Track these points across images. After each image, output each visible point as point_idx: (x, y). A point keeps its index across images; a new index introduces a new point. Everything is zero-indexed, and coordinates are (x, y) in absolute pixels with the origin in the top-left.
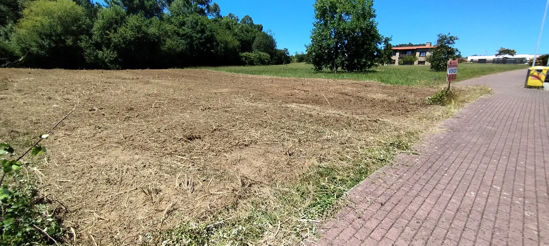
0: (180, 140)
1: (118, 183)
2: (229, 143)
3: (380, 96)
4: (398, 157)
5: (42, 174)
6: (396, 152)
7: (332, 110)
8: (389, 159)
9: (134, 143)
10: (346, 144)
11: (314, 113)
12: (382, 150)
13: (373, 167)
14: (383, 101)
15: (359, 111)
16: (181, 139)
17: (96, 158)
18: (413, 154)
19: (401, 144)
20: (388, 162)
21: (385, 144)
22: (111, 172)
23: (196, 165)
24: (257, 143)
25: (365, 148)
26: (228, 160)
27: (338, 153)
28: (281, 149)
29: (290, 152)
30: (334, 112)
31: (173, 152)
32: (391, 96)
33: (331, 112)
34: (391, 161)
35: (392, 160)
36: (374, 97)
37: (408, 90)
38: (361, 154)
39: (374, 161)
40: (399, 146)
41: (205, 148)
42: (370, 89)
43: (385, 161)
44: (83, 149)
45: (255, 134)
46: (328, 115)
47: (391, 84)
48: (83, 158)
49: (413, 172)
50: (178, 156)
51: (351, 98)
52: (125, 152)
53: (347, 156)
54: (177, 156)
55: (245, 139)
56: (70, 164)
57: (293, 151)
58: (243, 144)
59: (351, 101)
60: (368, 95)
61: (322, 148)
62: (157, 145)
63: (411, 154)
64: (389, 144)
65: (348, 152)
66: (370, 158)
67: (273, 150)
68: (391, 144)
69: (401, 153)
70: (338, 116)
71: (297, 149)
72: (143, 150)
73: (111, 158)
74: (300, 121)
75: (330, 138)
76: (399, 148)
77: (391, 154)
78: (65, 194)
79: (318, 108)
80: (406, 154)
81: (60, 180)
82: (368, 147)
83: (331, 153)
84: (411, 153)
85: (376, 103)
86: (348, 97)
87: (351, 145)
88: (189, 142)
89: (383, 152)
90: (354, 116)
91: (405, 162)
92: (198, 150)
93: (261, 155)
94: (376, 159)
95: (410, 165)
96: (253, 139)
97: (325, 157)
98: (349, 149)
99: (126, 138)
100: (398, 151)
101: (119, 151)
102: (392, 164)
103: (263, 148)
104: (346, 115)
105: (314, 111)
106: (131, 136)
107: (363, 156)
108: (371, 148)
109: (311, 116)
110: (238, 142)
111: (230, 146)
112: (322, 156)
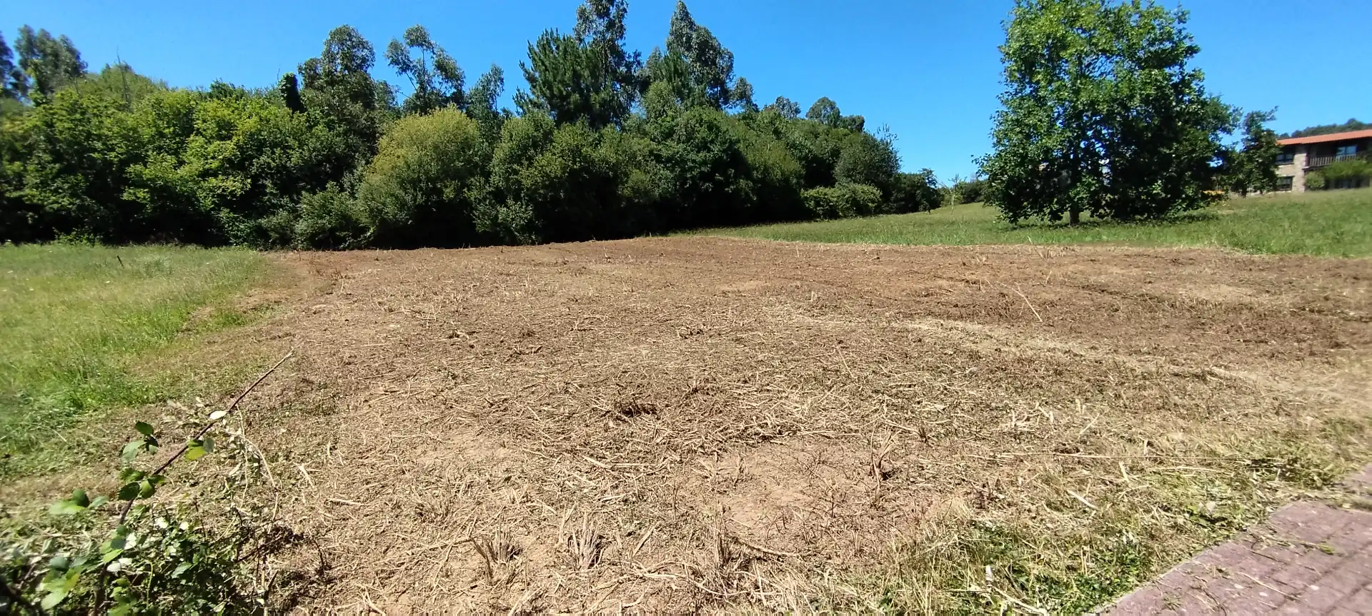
0: (604, 415)
1: (439, 518)
2: (721, 429)
3: (1227, 293)
4: (1284, 512)
5: (310, 482)
6: (1279, 494)
7: (1046, 340)
8: (1247, 519)
9: (507, 417)
10: (1078, 451)
11: (985, 348)
12: (1217, 482)
13: (1180, 542)
14: (1238, 309)
15: (1143, 344)
16: (608, 412)
17: (419, 451)
18: (1357, 505)
19: (1297, 466)
20: (1240, 529)
21: (1231, 460)
22: (436, 489)
23: (620, 489)
24: (798, 434)
25: (1148, 470)
26: (707, 477)
27: (1047, 481)
28: (864, 456)
29: (888, 467)
30: (1051, 345)
31: (578, 448)
32: (1268, 292)
33: (1044, 344)
34: (1252, 527)
35: (1260, 522)
36: (1203, 295)
37: (1341, 271)
38: (1133, 493)
39: (1180, 521)
40: (1291, 471)
41: (658, 441)
42: (1189, 270)
43: (1230, 524)
44: (404, 426)
45: (797, 405)
46: (1030, 353)
47: (1273, 253)
48: (394, 449)
49: (1352, 580)
50: (589, 459)
51: (1118, 301)
52: (481, 439)
53: (1074, 495)
54: (585, 458)
55: (765, 419)
56: (366, 461)
57: (899, 464)
58: (756, 434)
59: (1117, 310)
60: (1181, 291)
61: (993, 462)
62: (551, 426)
63: (1346, 506)
64: (1249, 462)
65: (1082, 481)
66: (1167, 510)
67: (837, 456)
68: (1255, 461)
69: (1299, 498)
70: (1065, 359)
71: (913, 457)
72: (519, 437)
73: (449, 451)
74: (935, 370)
75: (1026, 429)
76: (1288, 479)
77: (1255, 497)
78: (330, 535)
79: (1000, 332)
80: (1321, 505)
81: (334, 500)
82: (1161, 468)
83: (1020, 480)
84: (1345, 501)
85: (1206, 315)
86: (1108, 298)
87: (1099, 456)
88: (624, 421)
89: (1220, 489)
90: (1120, 358)
91: (1317, 534)
92: (638, 443)
93: (800, 471)
94: (1192, 514)
95: (1339, 549)
96: (788, 420)
97: (995, 493)
98: (1085, 472)
99: (492, 405)
100: (1284, 491)
101: (469, 435)
102: (1257, 540)
103: (809, 447)
104: (1092, 355)
105: (986, 343)
106: (506, 399)
107: (1136, 500)
108: (1174, 471)
109: (975, 356)
110: (746, 428)
111: (720, 437)
112: (986, 489)
